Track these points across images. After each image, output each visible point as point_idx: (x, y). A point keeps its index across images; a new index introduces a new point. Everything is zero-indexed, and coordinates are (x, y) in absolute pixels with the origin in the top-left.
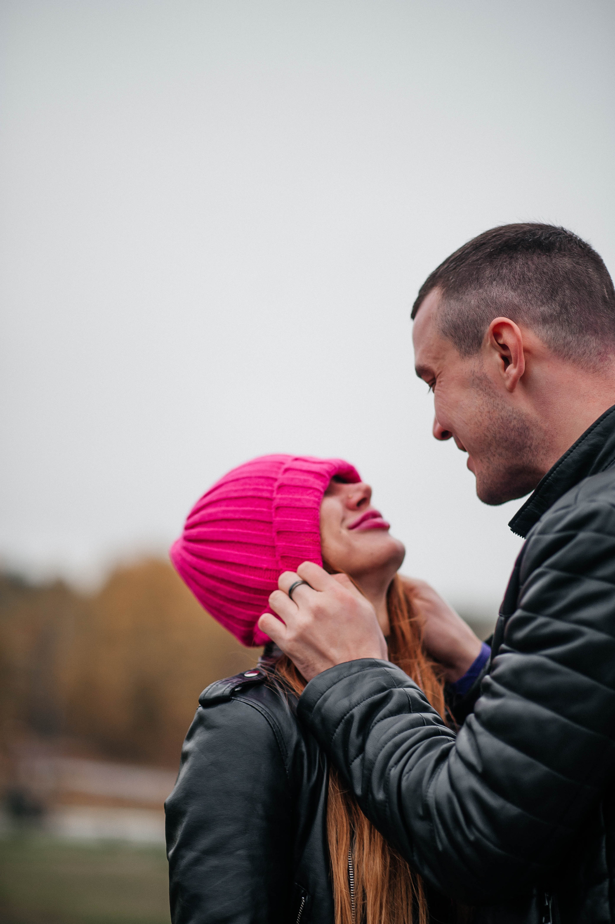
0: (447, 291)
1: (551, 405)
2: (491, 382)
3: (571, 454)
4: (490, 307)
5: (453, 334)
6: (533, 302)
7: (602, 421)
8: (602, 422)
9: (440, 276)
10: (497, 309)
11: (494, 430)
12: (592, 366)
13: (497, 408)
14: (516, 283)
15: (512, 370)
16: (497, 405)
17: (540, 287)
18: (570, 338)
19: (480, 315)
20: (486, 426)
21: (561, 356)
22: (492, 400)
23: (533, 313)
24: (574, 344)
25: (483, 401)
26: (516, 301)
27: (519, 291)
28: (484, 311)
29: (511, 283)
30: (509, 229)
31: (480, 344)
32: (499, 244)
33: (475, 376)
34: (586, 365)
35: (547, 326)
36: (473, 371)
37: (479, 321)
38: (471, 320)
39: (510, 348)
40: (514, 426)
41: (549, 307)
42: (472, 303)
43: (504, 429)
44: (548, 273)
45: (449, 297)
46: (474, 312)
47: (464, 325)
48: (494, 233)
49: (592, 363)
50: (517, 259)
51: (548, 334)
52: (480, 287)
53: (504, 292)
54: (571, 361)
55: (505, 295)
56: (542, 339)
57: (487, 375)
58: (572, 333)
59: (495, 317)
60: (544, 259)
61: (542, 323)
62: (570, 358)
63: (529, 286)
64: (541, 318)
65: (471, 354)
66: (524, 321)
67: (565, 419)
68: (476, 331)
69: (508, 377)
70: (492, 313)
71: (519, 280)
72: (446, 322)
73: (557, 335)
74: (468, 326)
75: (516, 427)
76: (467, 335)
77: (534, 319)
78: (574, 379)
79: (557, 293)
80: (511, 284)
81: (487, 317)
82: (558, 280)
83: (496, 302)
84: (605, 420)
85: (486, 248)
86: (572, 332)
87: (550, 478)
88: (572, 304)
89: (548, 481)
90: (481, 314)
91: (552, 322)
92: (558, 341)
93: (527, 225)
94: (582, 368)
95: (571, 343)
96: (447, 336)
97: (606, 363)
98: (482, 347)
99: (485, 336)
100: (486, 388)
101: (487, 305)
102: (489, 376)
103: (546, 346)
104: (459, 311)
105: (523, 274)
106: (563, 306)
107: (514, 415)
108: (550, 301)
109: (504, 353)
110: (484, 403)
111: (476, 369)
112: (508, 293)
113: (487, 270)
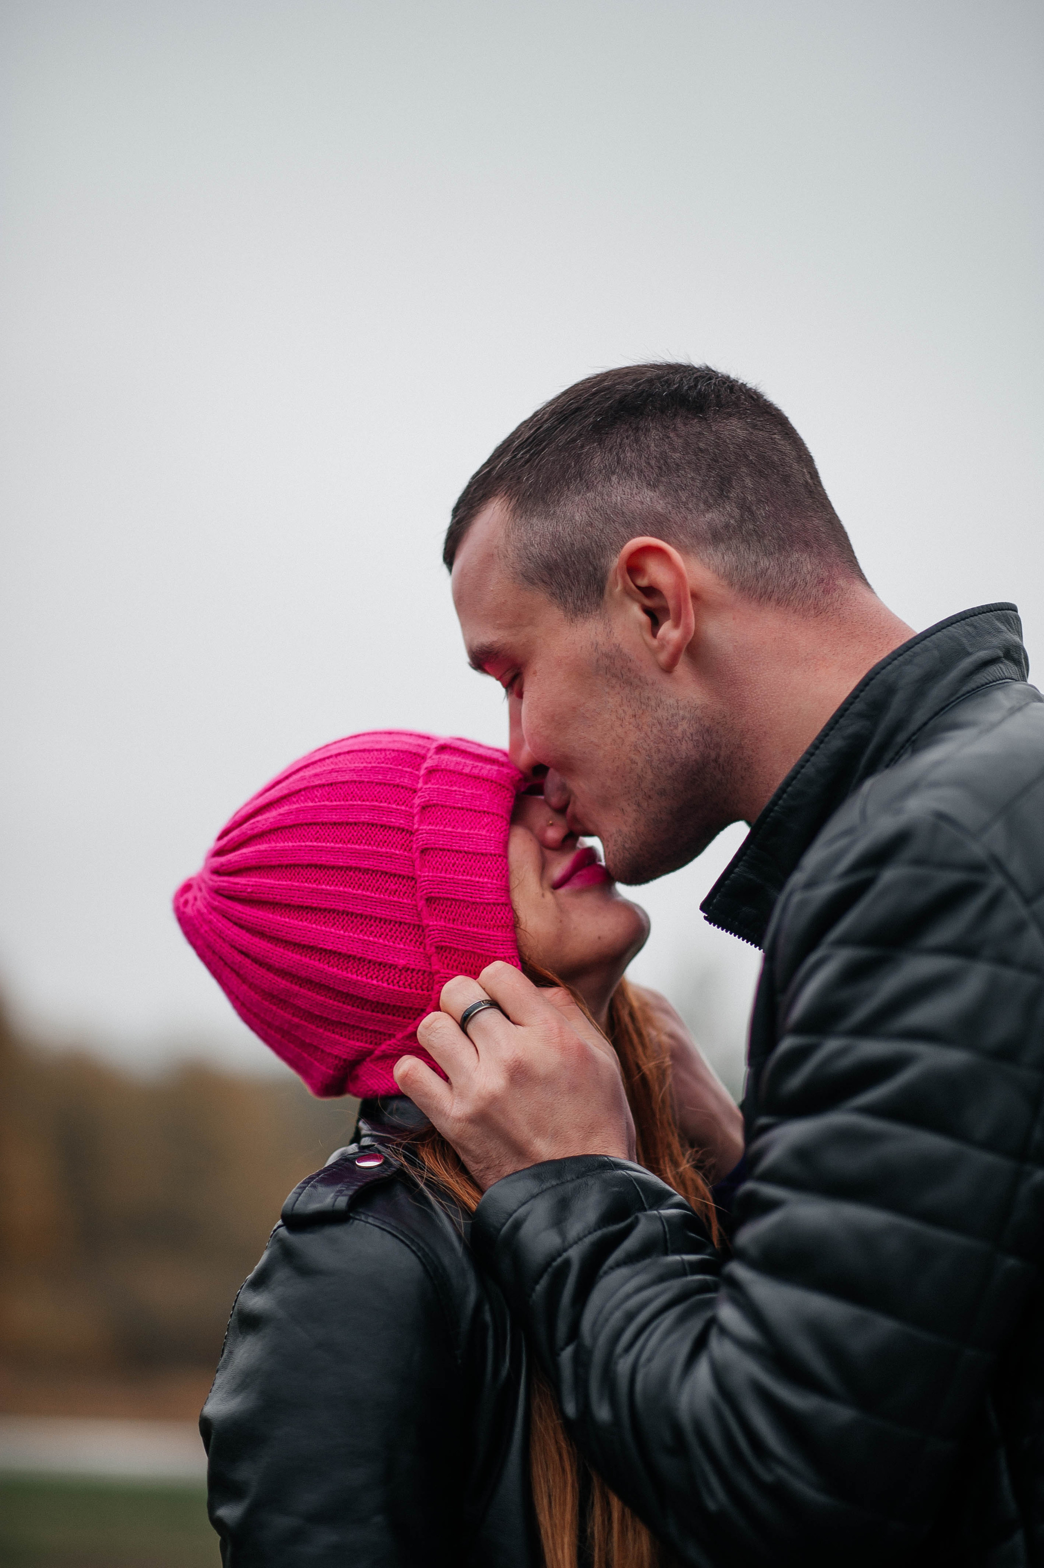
0: (519, 504)
1: (748, 685)
2: (630, 660)
3: (813, 759)
4: (614, 522)
5: (546, 579)
6: (690, 506)
7: (862, 691)
8: (862, 694)
9: (500, 477)
10: (627, 524)
11: (648, 748)
12: (812, 605)
13: (648, 706)
14: (655, 475)
15: (669, 632)
16: (648, 699)
17: (698, 477)
18: (764, 563)
19: (597, 540)
20: (632, 742)
21: (754, 596)
22: (637, 693)
23: (694, 525)
24: (773, 572)
25: (622, 697)
26: (660, 506)
27: (662, 488)
28: (602, 531)
29: (644, 476)
30: (620, 378)
31: (601, 591)
32: (610, 407)
33: (599, 652)
34: (801, 605)
35: (722, 546)
36: (595, 642)
37: (595, 549)
38: (579, 550)
39: (665, 592)
40: (684, 732)
41: (720, 511)
42: (577, 518)
43: (665, 742)
44: (708, 450)
45: (528, 513)
46: (583, 535)
47: (565, 560)
48: (593, 386)
49: (811, 600)
50: (648, 430)
51: (726, 560)
52: (588, 488)
53: (634, 493)
54: (773, 603)
55: (637, 498)
56: (716, 571)
57: (621, 646)
58: (768, 554)
59: (625, 540)
60: (696, 426)
61: (711, 542)
62: (770, 598)
63: (679, 477)
64: (709, 534)
65: (587, 612)
66: (680, 542)
67: (779, 707)
68: (591, 568)
69: (662, 647)
70: (619, 532)
71: (660, 468)
72: (529, 559)
73: (742, 561)
74: (575, 562)
75: (688, 734)
76: (575, 577)
77: (696, 536)
78: (783, 633)
79: (731, 486)
80: (646, 478)
81: (611, 540)
82: (727, 460)
83: (623, 513)
84: (868, 688)
85: (586, 416)
86: (768, 552)
87: (776, 808)
88: (759, 501)
89: (772, 814)
90: (597, 536)
91: (730, 538)
92: (744, 571)
93: (652, 368)
94: (794, 612)
95: (769, 571)
96: (534, 584)
97: (835, 595)
98: (606, 596)
99: (611, 576)
100: (623, 672)
101: (608, 520)
102: (626, 648)
103: (724, 583)
104: (553, 535)
105: (664, 456)
106: (744, 506)
107: (681, 712)
108: (720, 501)
109: (648, 602)
110: (625, 700)
111: (601, 639)
112: (643, 493)
113: (595, 456)
